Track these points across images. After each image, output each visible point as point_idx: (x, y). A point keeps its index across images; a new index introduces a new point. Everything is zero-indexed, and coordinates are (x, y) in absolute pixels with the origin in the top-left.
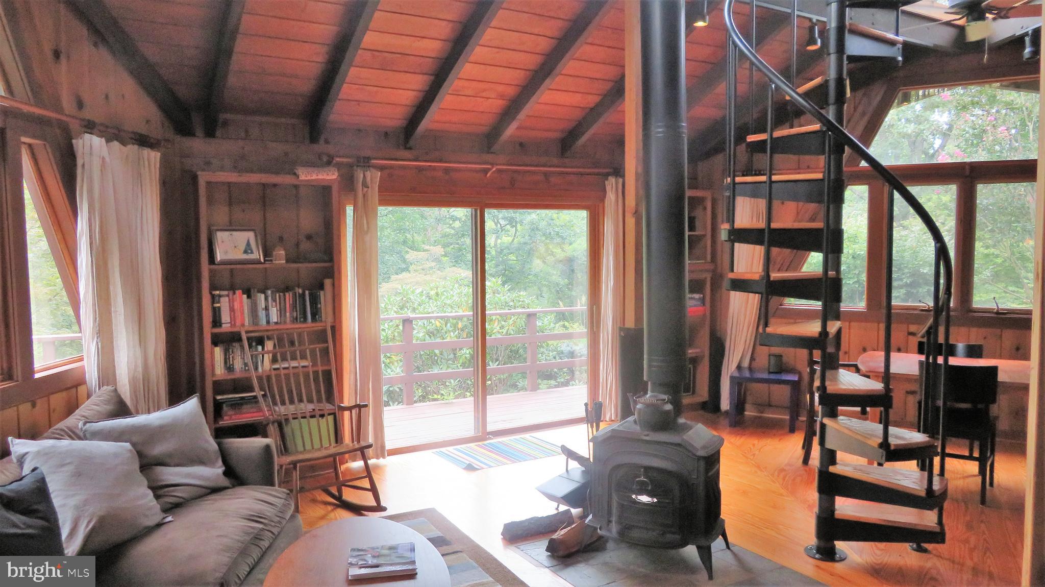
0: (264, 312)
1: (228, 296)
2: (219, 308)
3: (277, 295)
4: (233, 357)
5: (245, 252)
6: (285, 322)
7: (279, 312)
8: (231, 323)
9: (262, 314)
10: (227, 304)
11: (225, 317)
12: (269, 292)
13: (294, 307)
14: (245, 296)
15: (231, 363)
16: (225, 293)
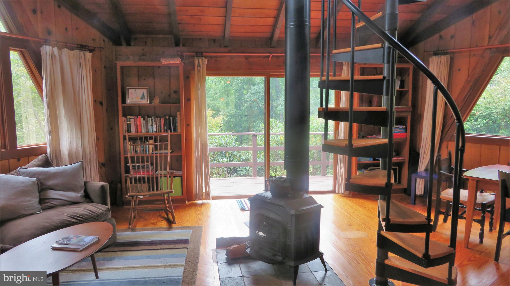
0: (151, 127)
1: (134, 118)
2: (130, 124)
3: (157, 119)
4: (137, 147)
5: (142, 98)
6: (161, 131)
7: (157, 127)
8: (135, 131)
9: (150, 127)
10: (134, 122)
11: (133, 128)
12: (153, 117)
13: (165, 125)
14: (142, 119)
15: (136, 149)
16: (133, 117)
